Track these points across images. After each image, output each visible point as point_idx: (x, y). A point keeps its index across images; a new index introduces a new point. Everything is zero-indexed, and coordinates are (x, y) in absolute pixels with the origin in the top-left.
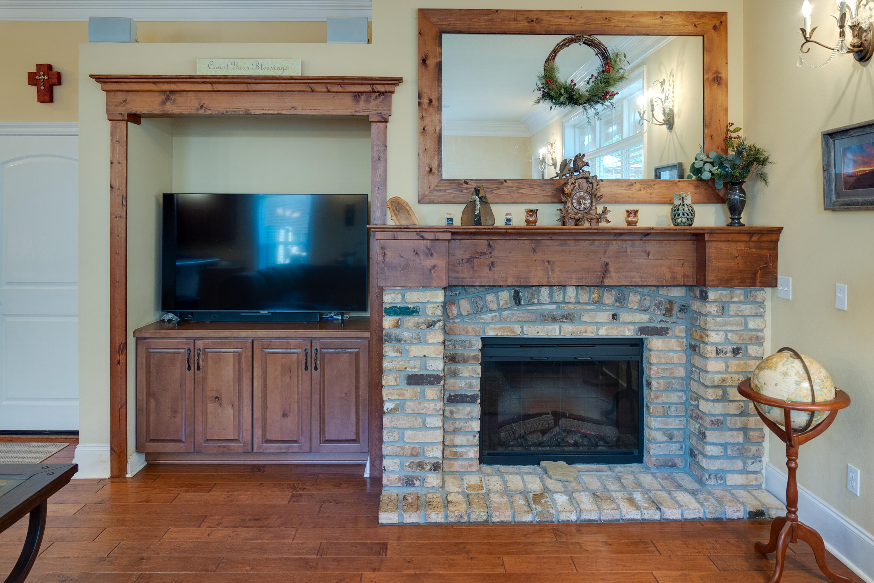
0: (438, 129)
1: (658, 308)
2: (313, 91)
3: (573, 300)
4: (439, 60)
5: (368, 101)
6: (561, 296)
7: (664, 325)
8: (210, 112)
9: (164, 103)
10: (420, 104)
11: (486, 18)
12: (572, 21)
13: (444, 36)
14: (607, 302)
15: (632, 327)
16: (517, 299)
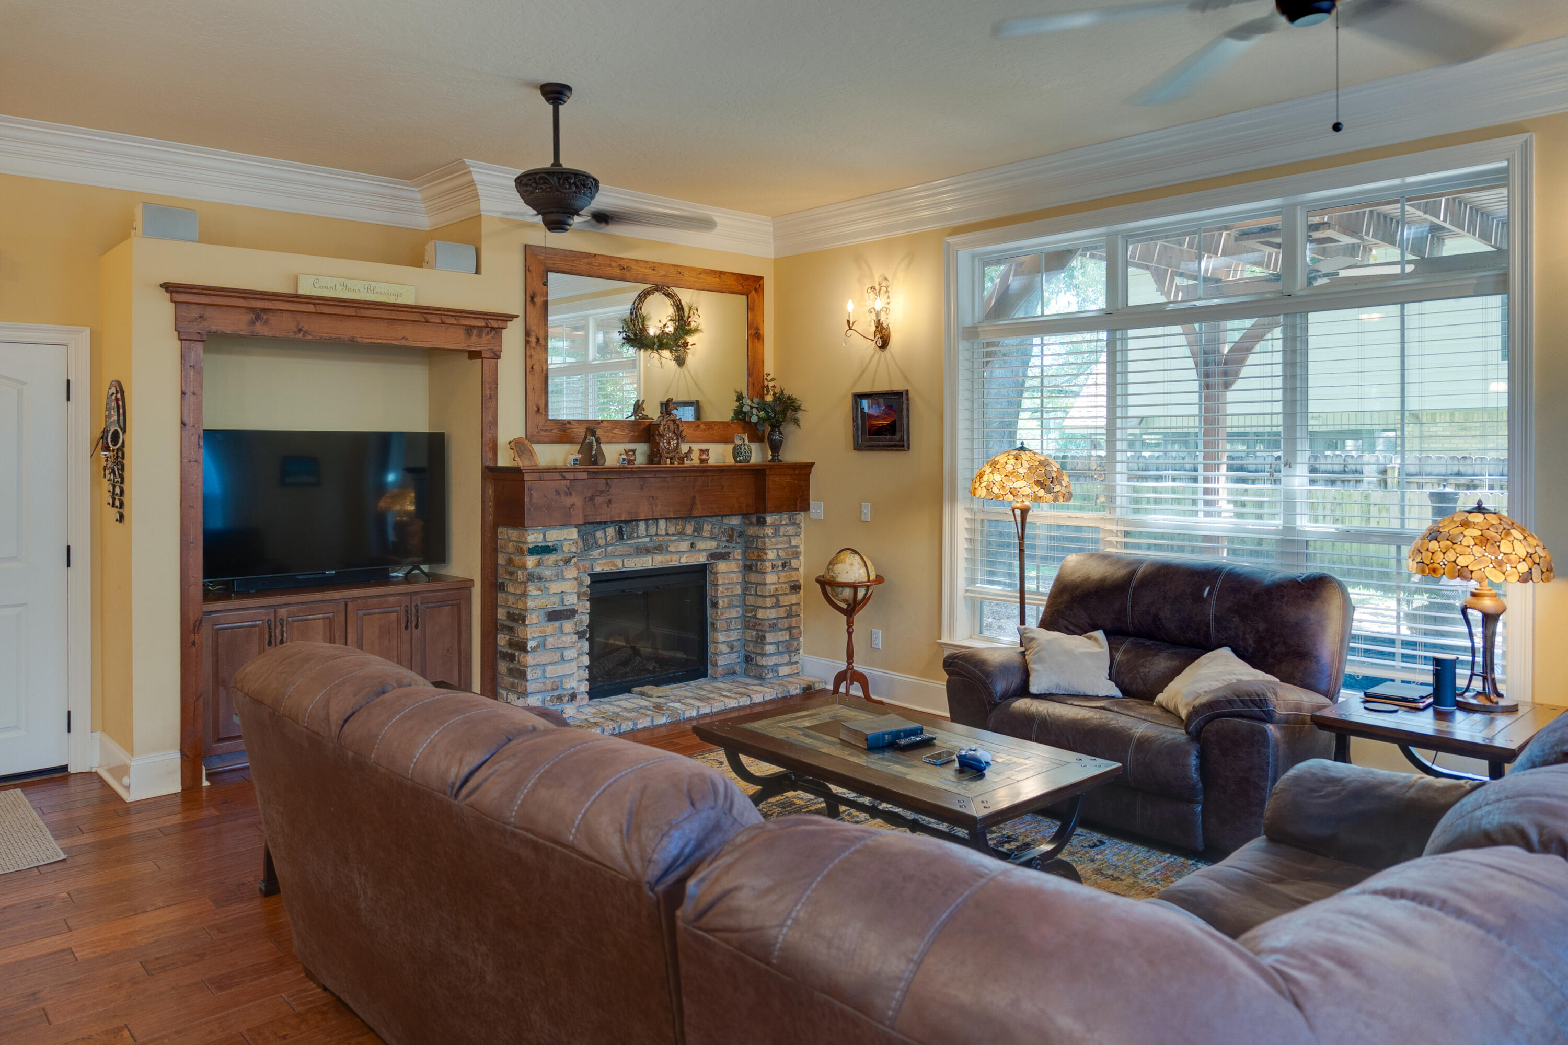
0: (544, 368)
1: (724, 534)
2: (427, 322)
3: (663, 532)
4: (545, 299)
5: (479, 336)
6: (655, 529)
7: (727, 550)
8: (310, 337)
9: (253, 323)
10: (527, 342)
11: (586, 261)
12: (655, 272)
13: (549, 274)
14: (688, 532)
15: (704, 554)
16: (620, 533)
